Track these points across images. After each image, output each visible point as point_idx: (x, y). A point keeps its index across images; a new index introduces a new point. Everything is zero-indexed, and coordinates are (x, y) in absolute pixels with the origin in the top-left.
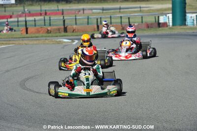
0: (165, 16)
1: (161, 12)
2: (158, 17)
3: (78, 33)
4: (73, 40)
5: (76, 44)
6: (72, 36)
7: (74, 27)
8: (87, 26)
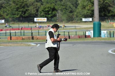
0: (89, 32)
1: (87, 29)
2: (85, 32)
3: (40, 40)
4: (37, 44)
5: (39, 46)
6: (36, 41)
7: (38, 36)
8: (45, 36)
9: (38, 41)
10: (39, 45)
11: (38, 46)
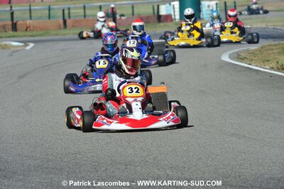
0: (168, 5)
2: (158, 6)
3: (34, 33)
4: (26, 43)
5: (31, 48)
6: (25, 36)
7: (29, 22)
8: (48, 20)
9: (31, 34)
10: (32, 45)
11: (28, 48)
